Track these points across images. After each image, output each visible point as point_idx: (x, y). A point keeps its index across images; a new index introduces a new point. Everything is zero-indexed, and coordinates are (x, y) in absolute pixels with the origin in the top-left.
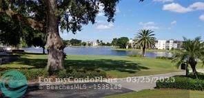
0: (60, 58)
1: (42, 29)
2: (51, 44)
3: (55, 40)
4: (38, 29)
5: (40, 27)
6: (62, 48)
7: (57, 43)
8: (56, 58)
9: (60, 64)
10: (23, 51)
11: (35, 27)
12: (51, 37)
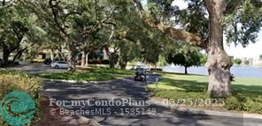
0: (226, 80)
1: (199, 43)
2: (213, 62)
3: (219, 57)
4: (194, 43)
5: (197, 41)
6: (228, 66)
7: (222, 61)
8: (221, 80)
9: (226, 89)
10: (161, 70)
11: (191, 41)
12: (213, 53)
